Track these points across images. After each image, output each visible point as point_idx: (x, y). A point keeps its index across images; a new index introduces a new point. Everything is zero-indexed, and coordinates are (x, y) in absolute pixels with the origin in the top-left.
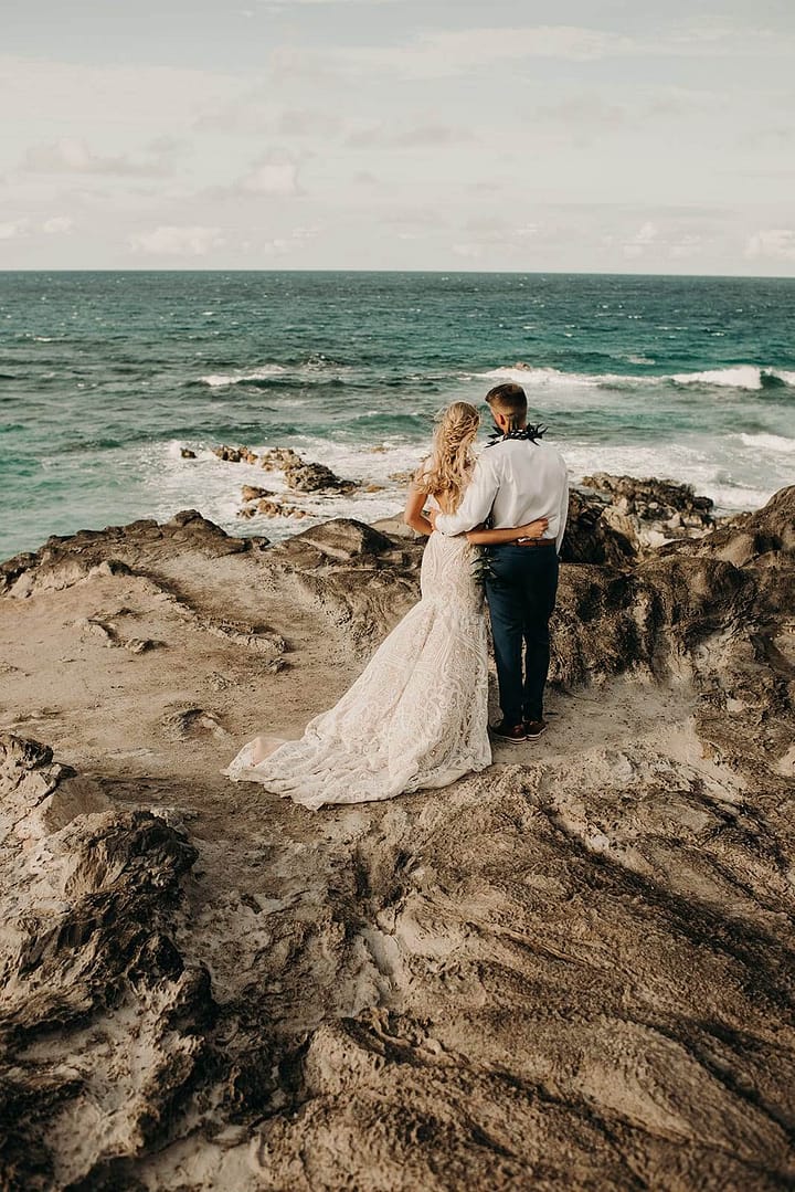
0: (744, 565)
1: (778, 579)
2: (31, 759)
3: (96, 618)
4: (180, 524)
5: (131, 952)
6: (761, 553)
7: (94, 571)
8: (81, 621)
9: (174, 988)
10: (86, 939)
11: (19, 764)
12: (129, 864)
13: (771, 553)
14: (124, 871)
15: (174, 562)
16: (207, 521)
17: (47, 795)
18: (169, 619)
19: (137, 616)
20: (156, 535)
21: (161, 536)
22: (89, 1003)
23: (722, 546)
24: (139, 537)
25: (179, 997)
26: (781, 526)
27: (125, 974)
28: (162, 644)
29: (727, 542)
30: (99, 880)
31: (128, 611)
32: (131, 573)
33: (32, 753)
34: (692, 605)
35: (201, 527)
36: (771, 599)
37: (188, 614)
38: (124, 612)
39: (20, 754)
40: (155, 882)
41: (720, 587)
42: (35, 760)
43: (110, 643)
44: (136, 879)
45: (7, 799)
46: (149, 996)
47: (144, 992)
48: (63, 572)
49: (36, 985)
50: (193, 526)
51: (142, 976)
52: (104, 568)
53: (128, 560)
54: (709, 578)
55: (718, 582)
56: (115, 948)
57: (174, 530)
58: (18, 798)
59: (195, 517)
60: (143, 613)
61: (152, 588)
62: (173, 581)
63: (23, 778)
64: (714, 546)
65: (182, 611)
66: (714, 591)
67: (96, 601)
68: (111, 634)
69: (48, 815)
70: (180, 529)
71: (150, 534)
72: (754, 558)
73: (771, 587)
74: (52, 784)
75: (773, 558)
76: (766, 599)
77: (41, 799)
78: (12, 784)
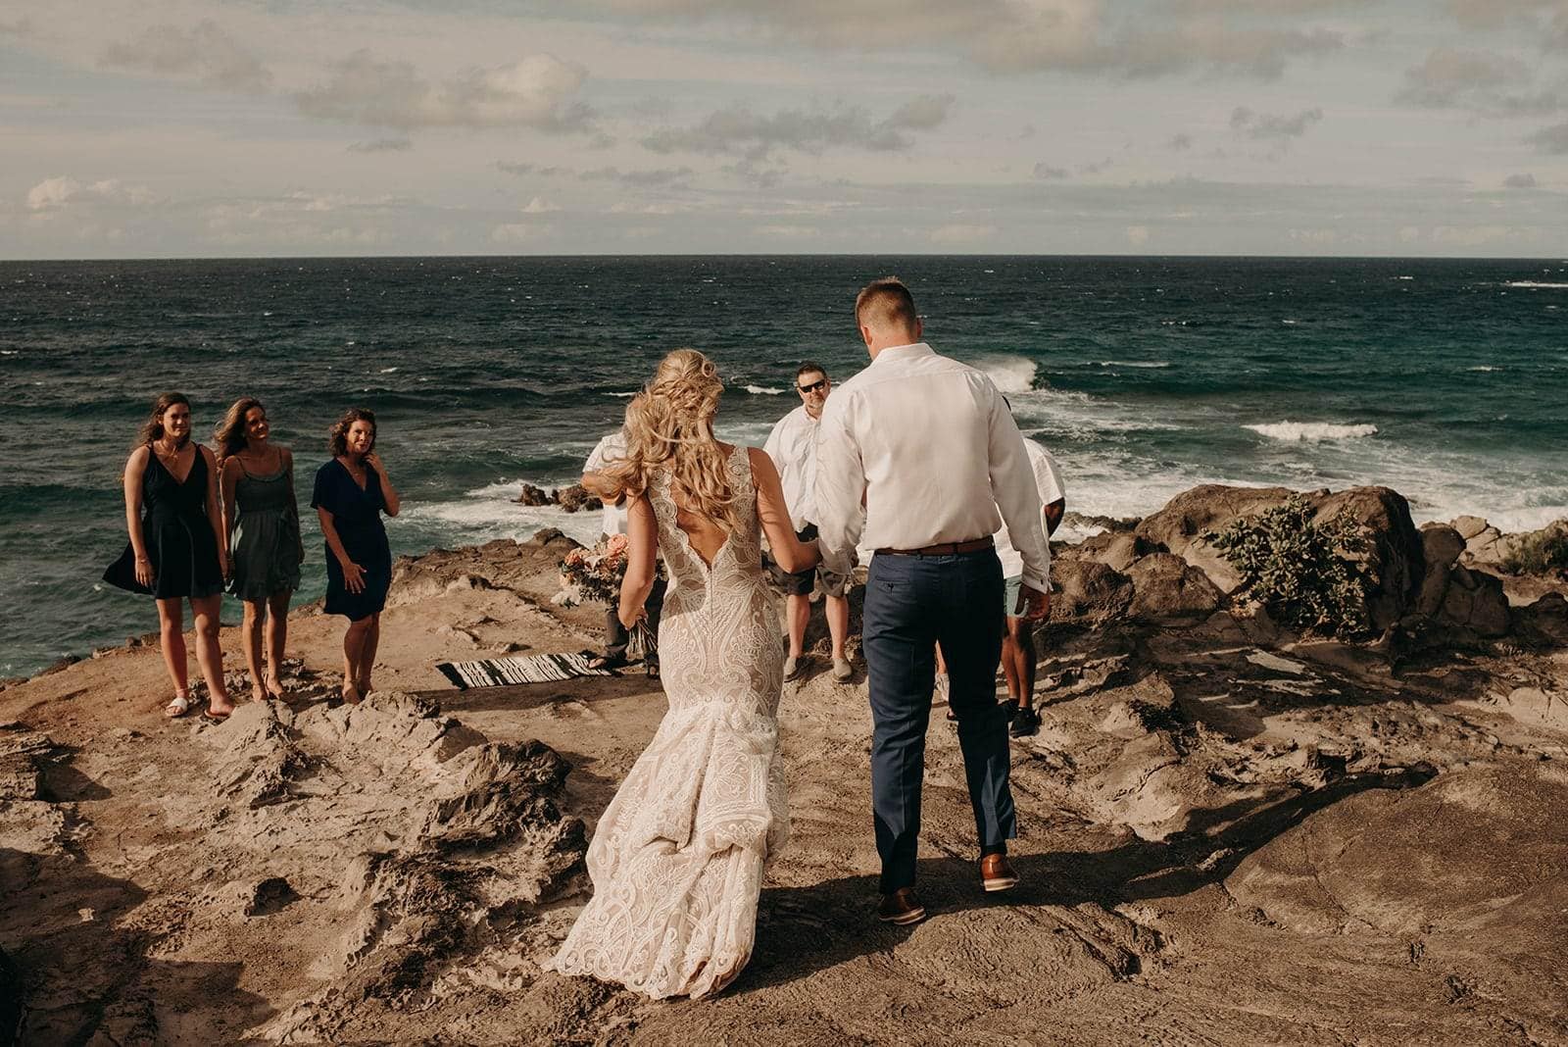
0: (1126, 568)
1: (1157, 580)
2: (421, 711)
3: (459, 626)
4: (540, 543)
5: (523, 807)
6: (1143, 555)
7: (452, 585)
8: (443, 628)
9: (556, 830)
10: (487, 802)
11: (410, 715)
12: (516, 766)
13: (1152, 555)
14: (513, 769)
15: (537, 578)
16: (570, 539)
17: (437, 738)
18: (533, 627)
19: (499, 624)
20: (515, 554)
21: (520, 554)
22: (494, 833)
23: (1103, 549)
24: (496, 555)
25: (561, 834)
26: (1167, 531)
27: (519, 821)
28: (528, 647)
29: (1108, 546)
30: (493, 775)
31: (492, 620)
32: (491, 588)
33: (423, 706)
34: (1064, 606)
35: (564, 545)
36: (1148, 600)
37: (553, 623)
38: (487, 621)
39: (412, 708)
40: (538, 777)
41: (1094, 588)
42: (425, 712)
43: (475, 646)
44: (523, 775)
45: (401, 744)
46: (538, 835)
47: (534, 832)
48: (418, 589)
49: (452, 827)
50: (553, 544)
51: (532, 822)
52: (463, 582)
53: (488, 575)
54: (1084, 580)
55: (1093, 584)
56: (511, 806)
57: (534, 549)
58: (411, 742)
59: (556, 536)
60: (508, 622)
61: (514, 600)
62: (535, 595)
63: (415, 725)
64: (1095, 550)
65: (547, 620)
66: (1088, 592)
67: (458, 612)
68: (475, 639)
69: (438, 753)
70: (541, 548)
71: (508, 552)
72: (1136, 561)
73: (1148, 590)
74: (442, 728)
75: (1154, 560)
76: (1142, 600)
77: (432, 742)
78: (405, 732)
